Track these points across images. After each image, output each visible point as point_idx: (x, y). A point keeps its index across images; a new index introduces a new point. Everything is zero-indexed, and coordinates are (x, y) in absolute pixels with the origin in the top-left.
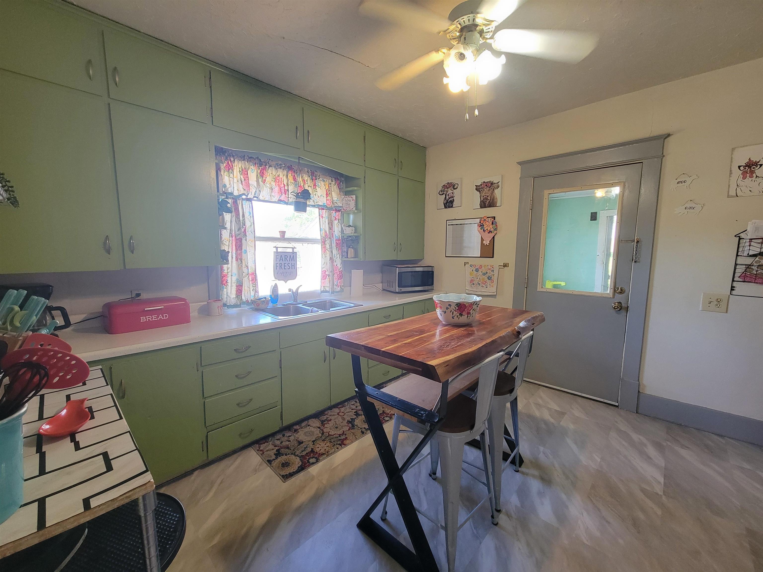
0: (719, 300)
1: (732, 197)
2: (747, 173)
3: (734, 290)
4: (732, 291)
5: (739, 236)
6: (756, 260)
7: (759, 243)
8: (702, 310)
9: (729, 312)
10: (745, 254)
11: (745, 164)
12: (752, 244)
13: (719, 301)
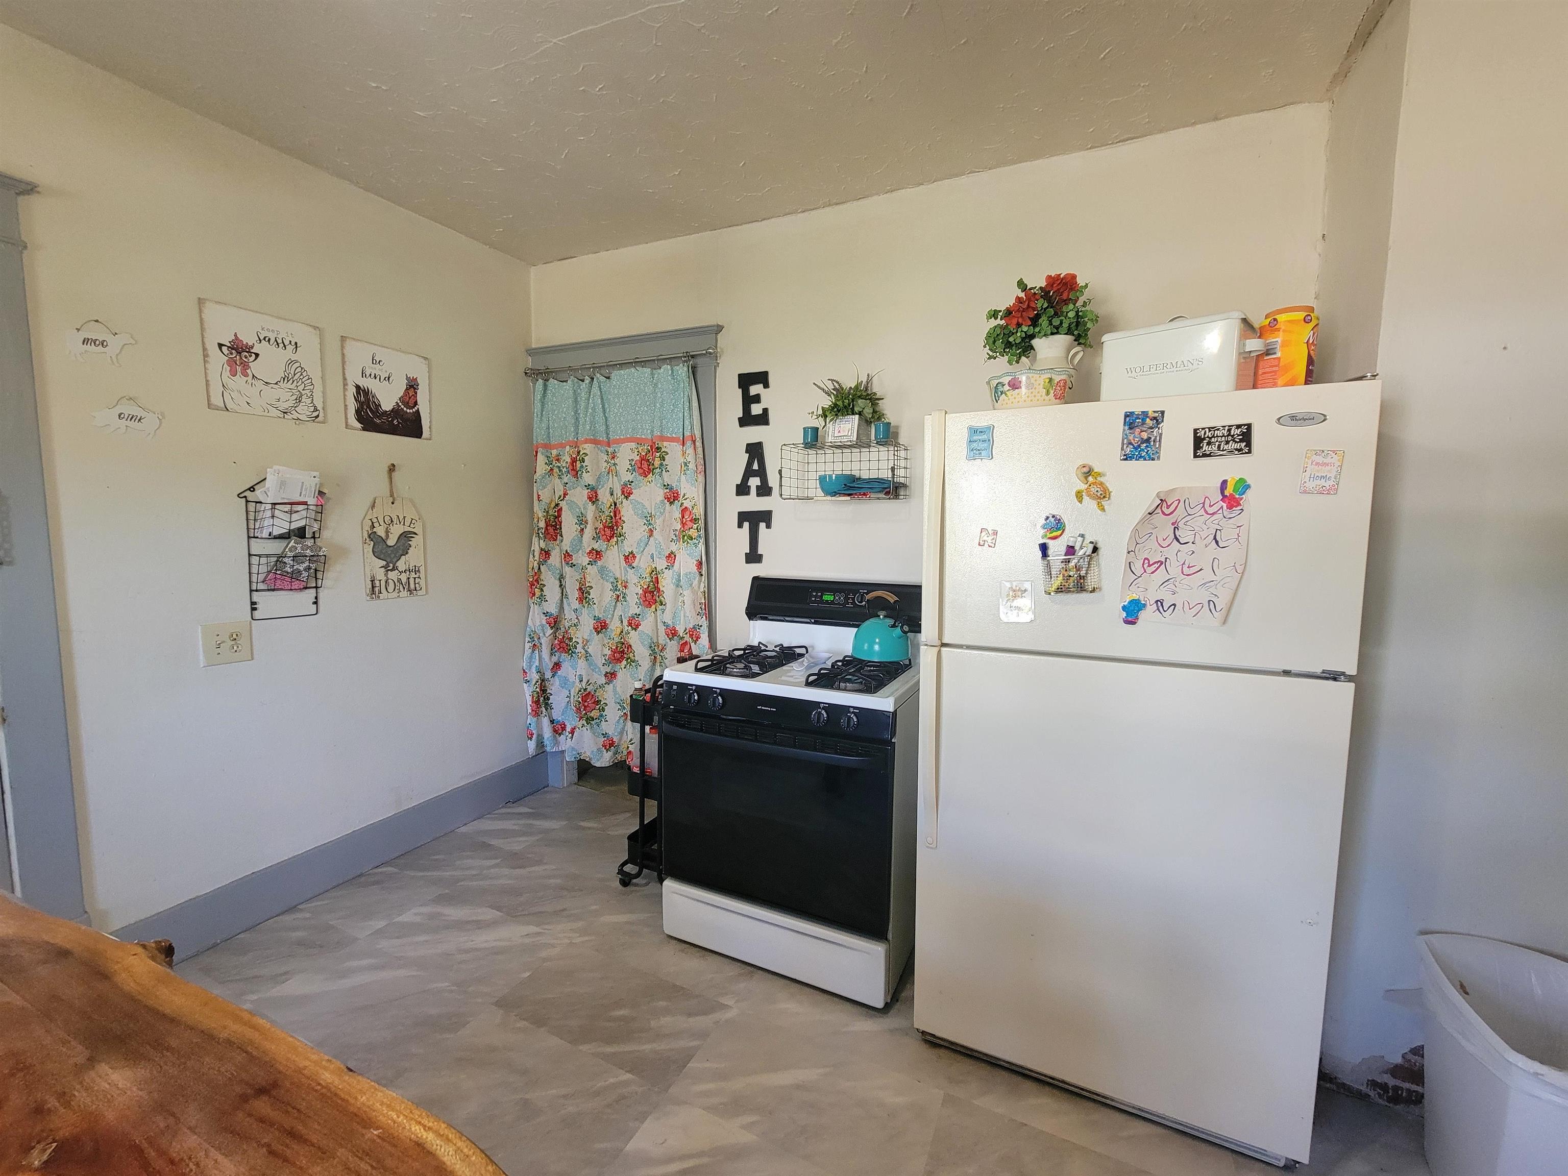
0: (235, 636)
1: (217, 408)
2: (236, 364)
3: (255, 609)
4: (253, 612)
5: (245, 497)
6: (290, 546)
7: (286, 512)
8: (206, 665)
9: (255, 656)
10: (265, 534)
11: (230, 342)
12: (277, 513)
13: (234, 638)
